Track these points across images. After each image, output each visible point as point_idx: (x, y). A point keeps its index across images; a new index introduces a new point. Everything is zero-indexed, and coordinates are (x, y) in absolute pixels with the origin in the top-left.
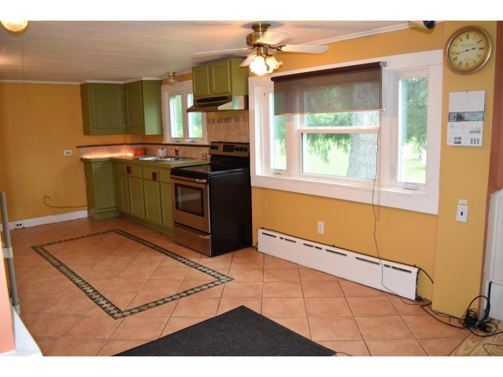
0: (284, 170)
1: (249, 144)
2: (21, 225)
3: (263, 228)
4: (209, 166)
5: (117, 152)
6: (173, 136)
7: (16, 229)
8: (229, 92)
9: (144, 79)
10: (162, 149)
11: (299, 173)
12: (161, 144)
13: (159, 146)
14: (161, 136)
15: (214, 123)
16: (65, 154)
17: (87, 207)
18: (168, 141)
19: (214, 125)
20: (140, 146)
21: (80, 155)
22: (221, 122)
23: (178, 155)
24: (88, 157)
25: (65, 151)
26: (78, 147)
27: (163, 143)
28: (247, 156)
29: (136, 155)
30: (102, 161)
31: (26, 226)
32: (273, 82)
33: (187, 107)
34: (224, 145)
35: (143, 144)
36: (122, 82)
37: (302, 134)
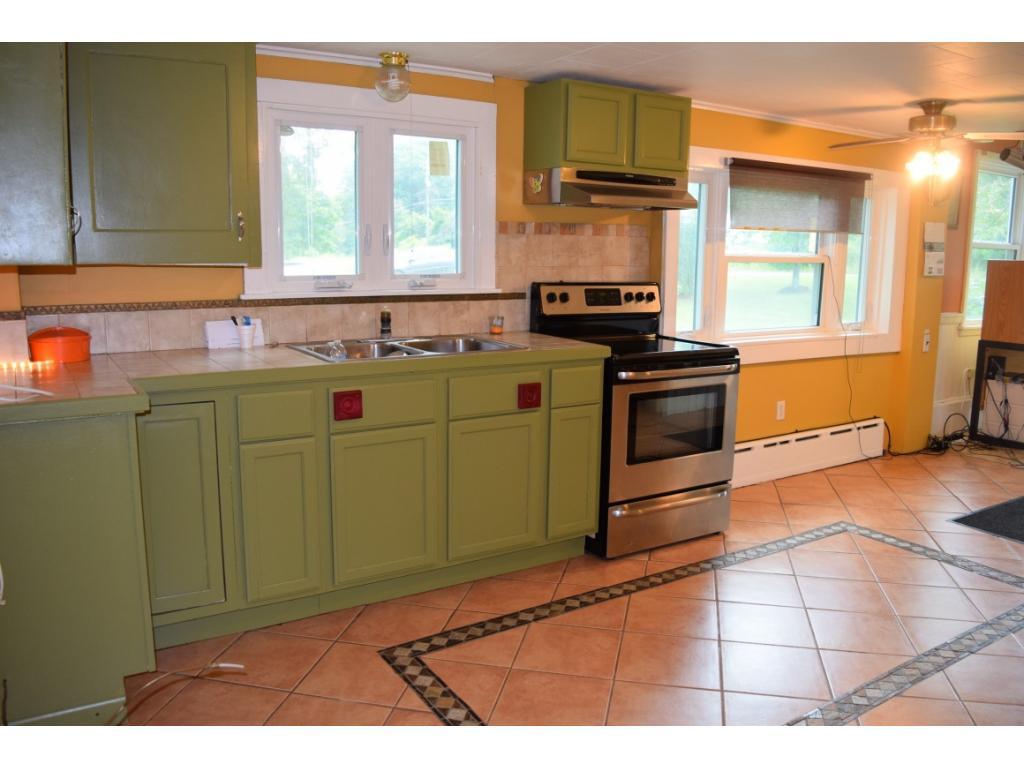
15: (523, 233)
19: (523, 239)
34: (586, 290)
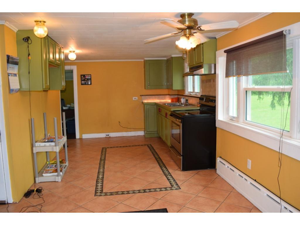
0: (236, 117)
1: (215, 97)
2: (108, 135)
3: (221, 157)
4: (199, 111)
5: (163, 100)
6: (189, 91)
7: (106, 137)
8: (202, 62)
9: (173, 56)
10: (184, 98)
11: (244, 121)
12: (183, 95)
13: (182, 96)
14: (183, 90)
15: (204, 82)
16: (134, 99)
17: (144, 130)
18: (187, 93)
19: (204, 84)
20: (176, 96)
21: (142, 101)
22: (207, 82)
23: (188, 102)
24: (145, 101)
25: (134, 98)
26: (141, 96)
27: (184, 95)
28: (214, 106)
29: (172, 101)
30: (150, 104)
31: (111, 136)
32: (226, 54)
33: (184, 72)
34: (206, 98)
35: (178, 95)
36: (165, 59)
37: (246, 91)
